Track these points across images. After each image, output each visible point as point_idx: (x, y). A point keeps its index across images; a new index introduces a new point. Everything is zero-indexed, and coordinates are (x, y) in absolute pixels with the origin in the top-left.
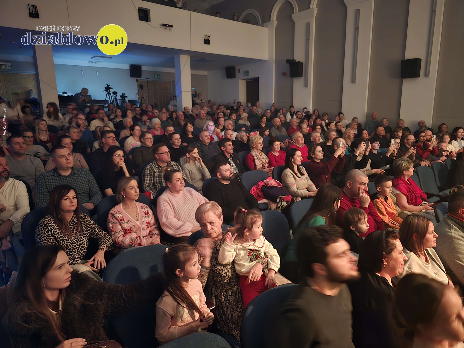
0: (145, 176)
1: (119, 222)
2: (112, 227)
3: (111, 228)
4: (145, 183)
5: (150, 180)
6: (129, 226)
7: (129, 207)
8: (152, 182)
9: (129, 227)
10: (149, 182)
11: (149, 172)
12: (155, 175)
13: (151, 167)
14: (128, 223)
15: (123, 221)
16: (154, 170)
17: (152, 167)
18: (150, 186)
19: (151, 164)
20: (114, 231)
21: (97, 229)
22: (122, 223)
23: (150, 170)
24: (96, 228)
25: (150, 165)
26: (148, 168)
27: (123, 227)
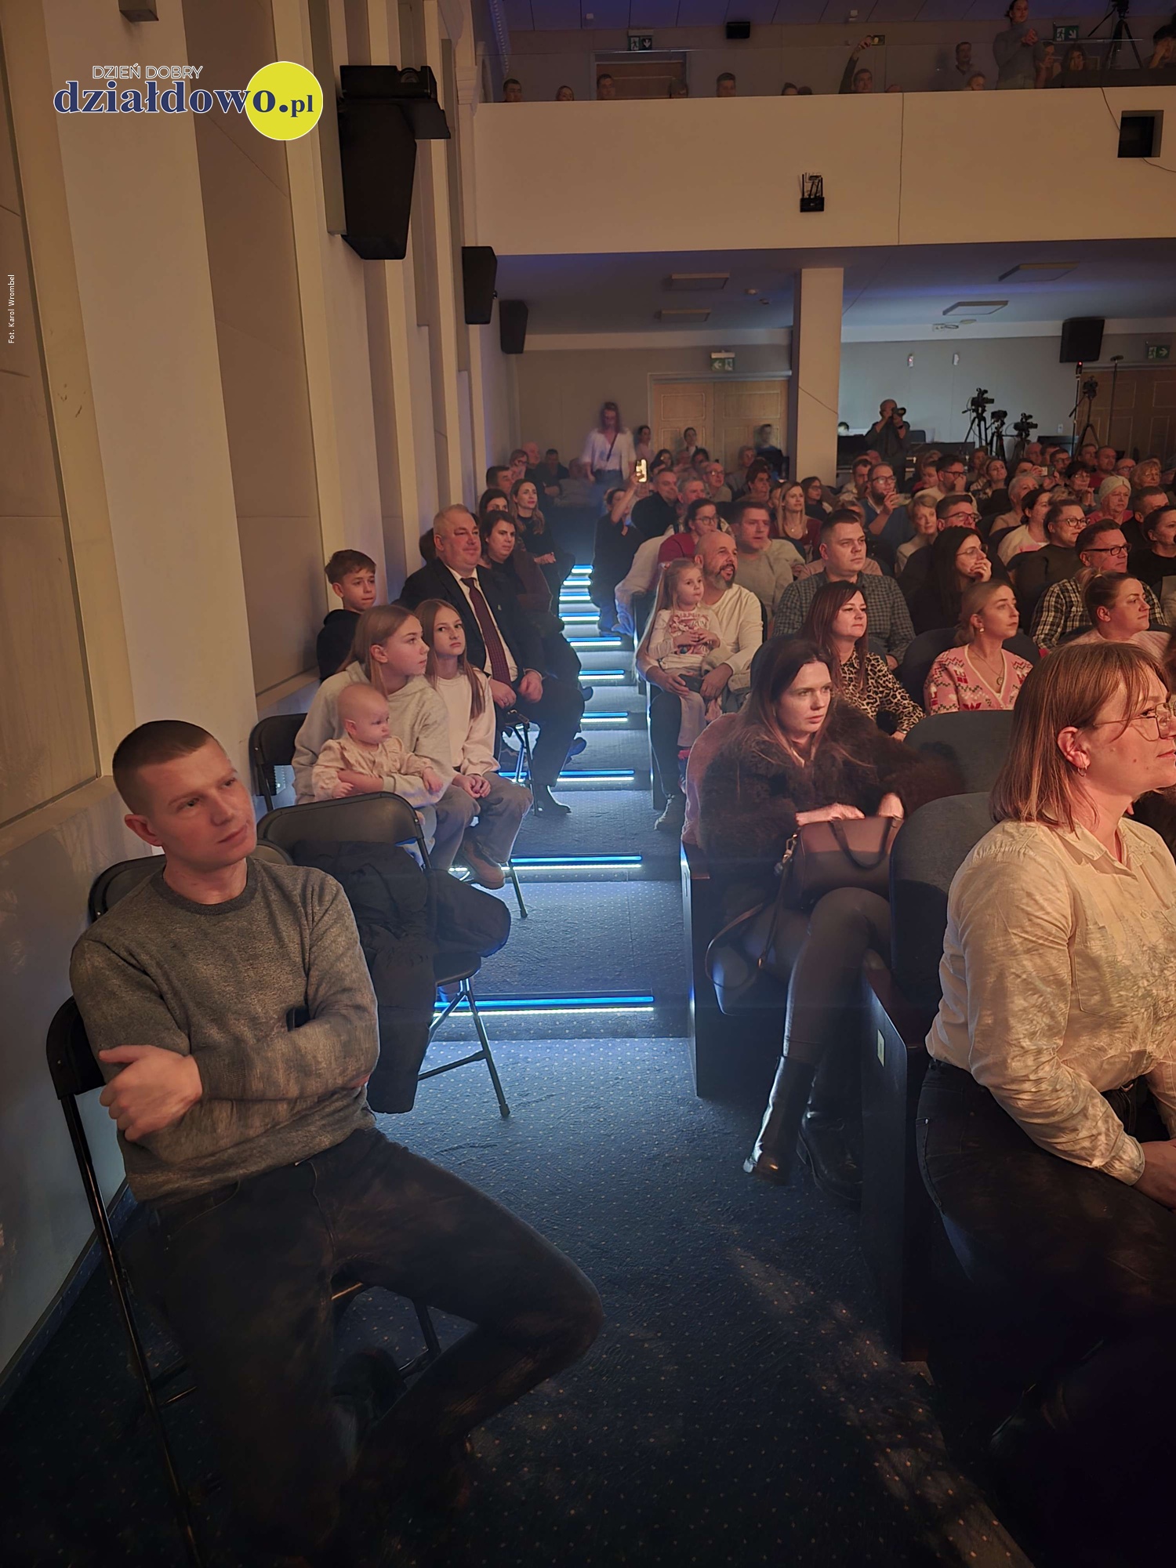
0: (1042, 612)
1: (955, 684)
2: (935, 693)
3: (933, 696)
4: (1037, 633)
5: (1052, 624)
6: (976, 698)
7: (985, 656)
8: (1059, 630)
9: (975, 700)
10: (1049, 630)
11: (1055, 602)
12: (1070, 611)
13: (1064, 590)
14: (974, 691)
15: (963, 684)
16: (1070, 597)
17: (1067, 589)
18: (1050, 640)
19: (1065, 580)
20: (938, 702)
21: (900, 693)
22: (960, 688)
23: (1058, 597)
24: (897, 690)
25: (1060, 583)
26: (1053, 591)
27: (963, 699)
